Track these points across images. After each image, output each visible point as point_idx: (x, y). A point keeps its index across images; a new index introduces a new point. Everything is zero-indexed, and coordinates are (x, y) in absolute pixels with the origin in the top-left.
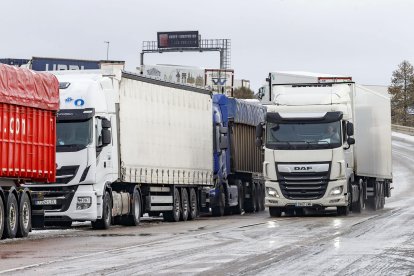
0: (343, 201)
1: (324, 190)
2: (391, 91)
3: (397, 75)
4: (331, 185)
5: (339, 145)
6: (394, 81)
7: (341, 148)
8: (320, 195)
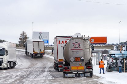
0: (6, 66)
1: (2, 64)
2: (20, 39)
3: (21, 35)
4: (3, 63)
5: (4, 55)
6: (21, 36)
7: (5, 56)
8: (1, 66)
